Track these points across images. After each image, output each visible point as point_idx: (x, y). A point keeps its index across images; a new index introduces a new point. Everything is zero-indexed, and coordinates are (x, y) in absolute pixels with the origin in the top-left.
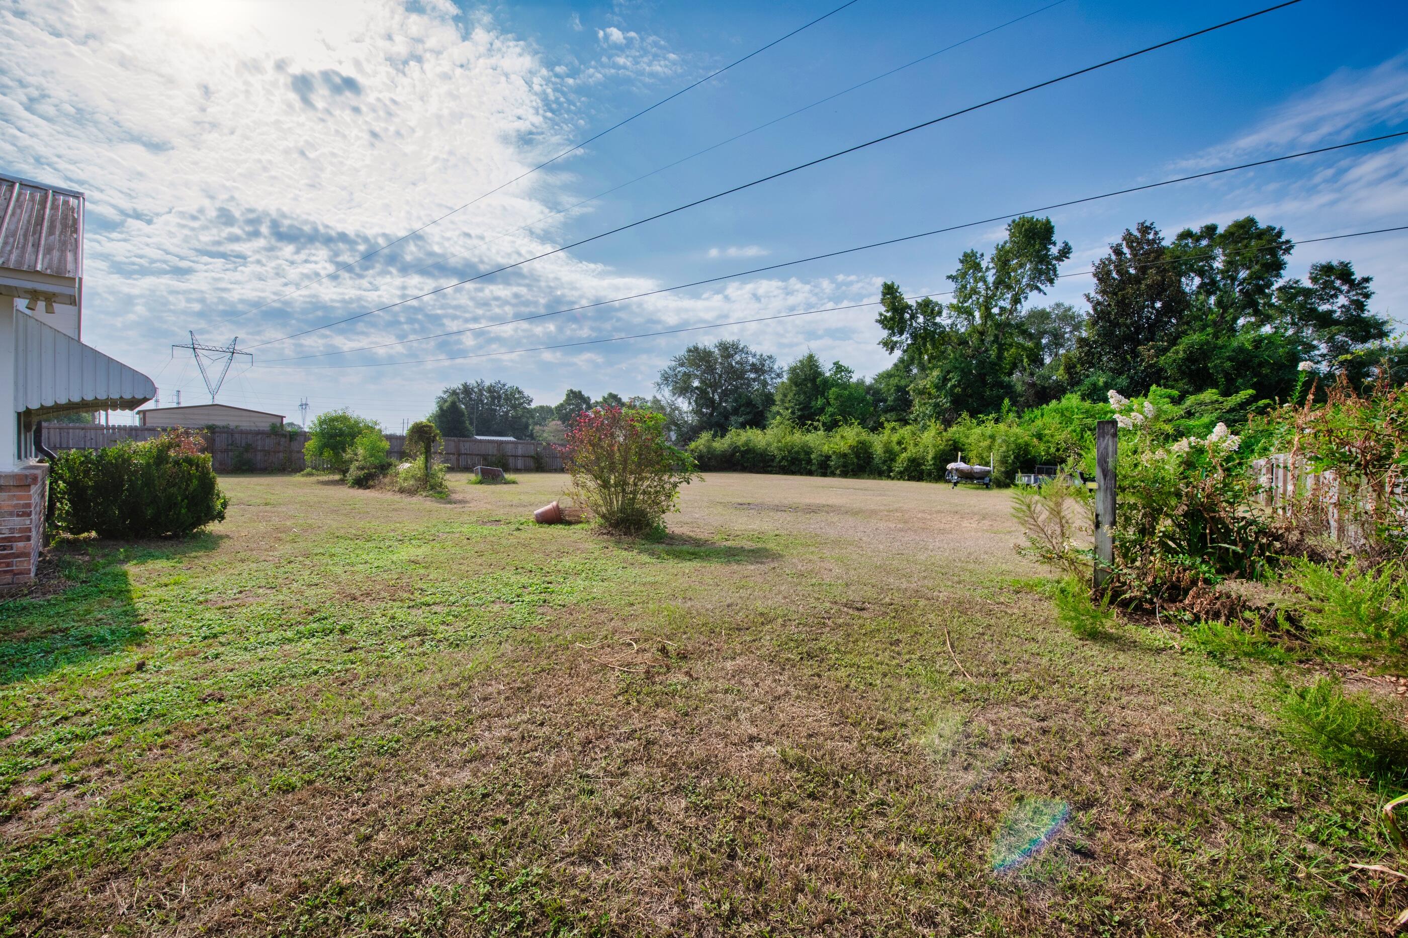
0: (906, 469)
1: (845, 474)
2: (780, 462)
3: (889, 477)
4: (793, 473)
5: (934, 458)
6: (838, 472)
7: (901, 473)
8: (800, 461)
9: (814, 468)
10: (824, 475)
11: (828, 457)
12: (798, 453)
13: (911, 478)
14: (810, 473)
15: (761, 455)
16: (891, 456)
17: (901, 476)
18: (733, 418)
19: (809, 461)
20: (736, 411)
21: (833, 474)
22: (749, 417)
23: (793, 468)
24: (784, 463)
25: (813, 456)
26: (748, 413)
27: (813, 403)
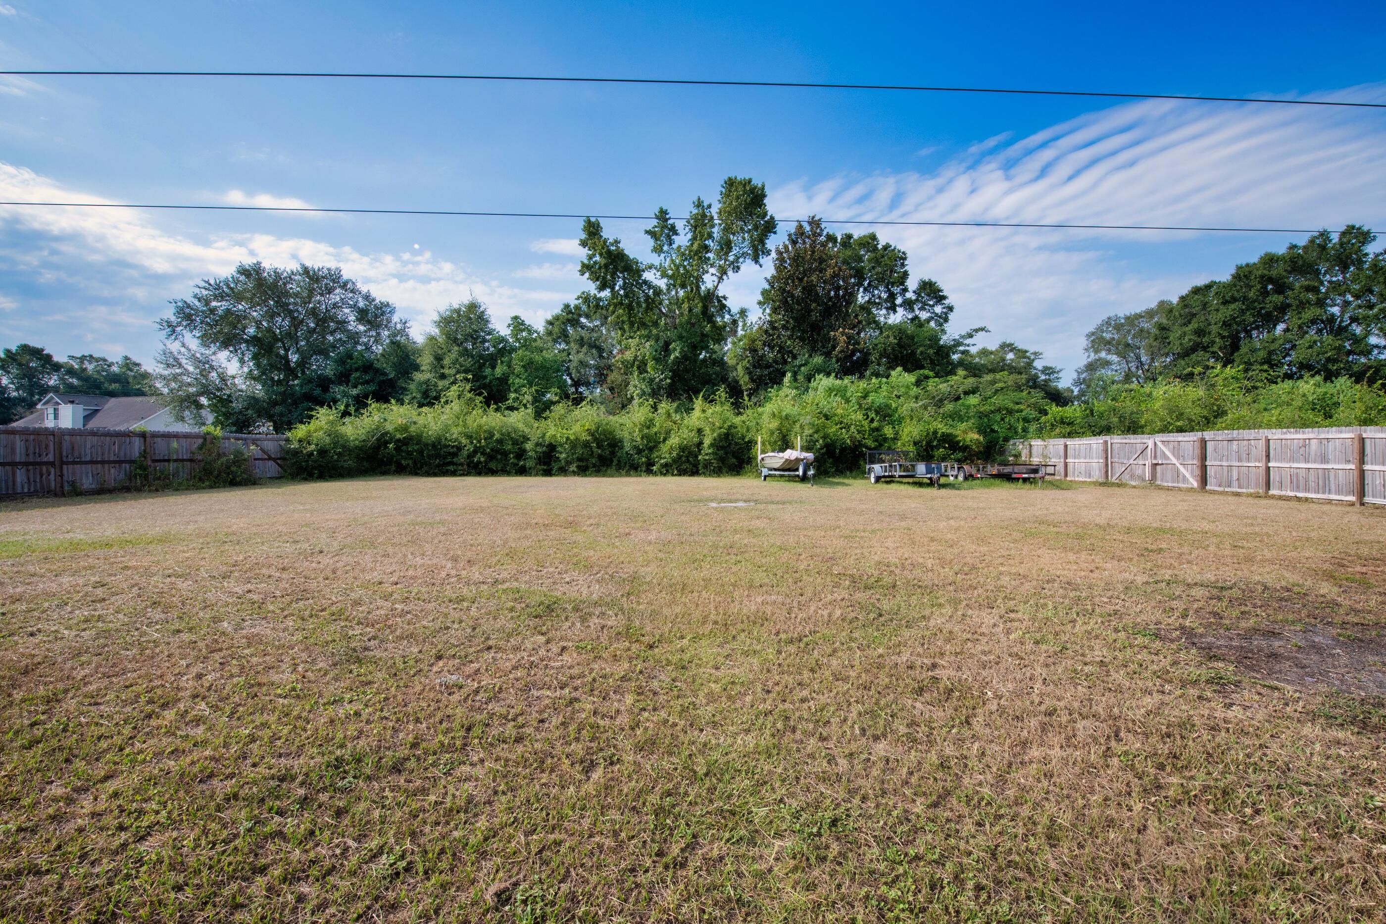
0: (677, 461)
1: (583, 471)
2: (470, 456)
3: (649, 472)
4: (492, 472)
5: (711, 445)
6: (573, 467)
7: (666, 465)
8: (505, 454)
9: (530, 464)
10: (548, 473)
11: (552, 447)
12: (500, 441)
13: (682, 473)
14: (522, 471)
15: (434, 445)
16: (652, 444)
17: (667, 470)
18: (337, 390)
19: (521, 454)
20: (343, 378)
21: (563, 471)
22: (372, 388)
23: (493, 465)
24: (479, 458)
25: (529, 446)
26: (367, 382)
27: (488, 371)
